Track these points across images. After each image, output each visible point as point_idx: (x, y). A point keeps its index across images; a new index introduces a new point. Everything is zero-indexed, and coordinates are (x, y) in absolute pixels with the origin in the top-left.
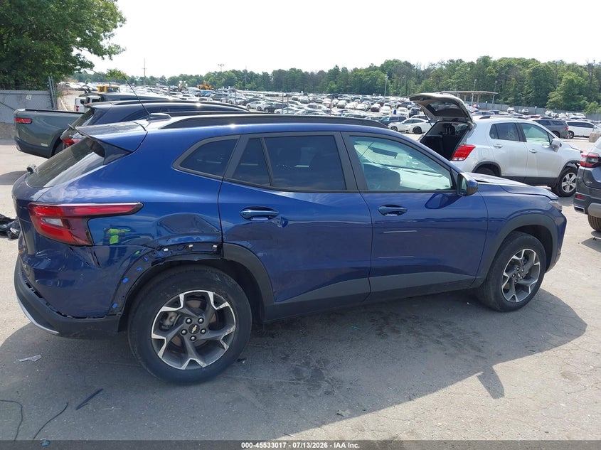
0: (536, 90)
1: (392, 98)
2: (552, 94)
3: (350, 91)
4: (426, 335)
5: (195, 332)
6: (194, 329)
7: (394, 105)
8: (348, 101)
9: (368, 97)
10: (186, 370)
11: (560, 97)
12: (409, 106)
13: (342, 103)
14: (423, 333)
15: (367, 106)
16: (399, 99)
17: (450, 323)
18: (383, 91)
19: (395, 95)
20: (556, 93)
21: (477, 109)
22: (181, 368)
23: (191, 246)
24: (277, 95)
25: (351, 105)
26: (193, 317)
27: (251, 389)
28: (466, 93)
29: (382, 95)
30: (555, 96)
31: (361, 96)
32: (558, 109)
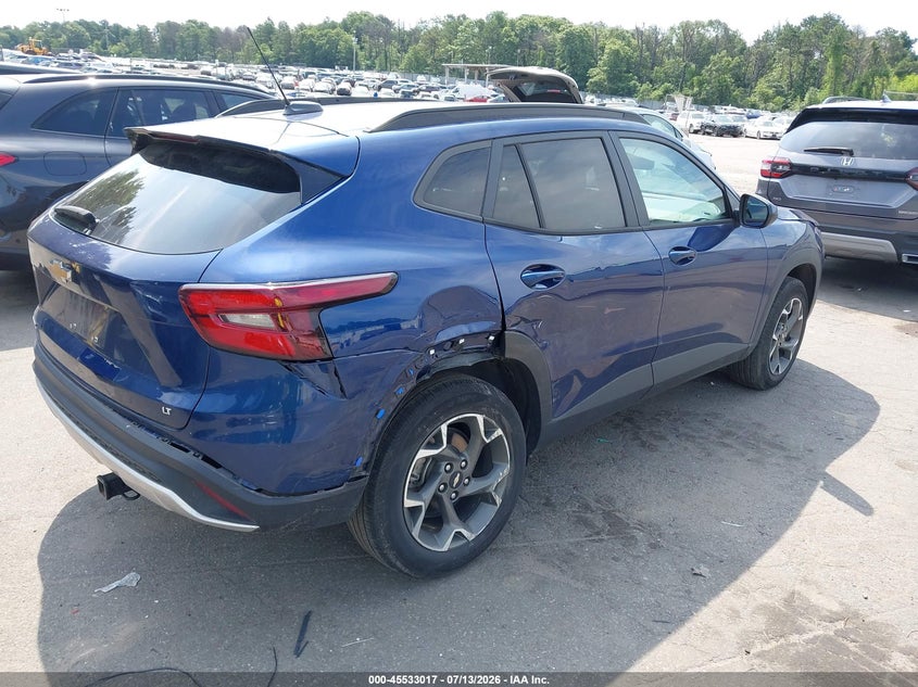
0: (572, 64)
1: (366, 74)
2: (593, 71)
3: (296, 61)
4: (702, 438)
5: (458, 484)
6: (457, 480)
7: (371, 85)
8: (299, 78)
9: (328, 71)
10: (449, 550)
11: (603, 76)
12: (395, 87)
13: (288, 80)
14: (697, 435)
15: (330, 87)
16: (377, 75)
17: (716, 416)
18: (349, 62)
19: (370, 68)
20: (598, 70)
21: (494, 93)
22: (443, 550)
23: (462, 341)
24: (172, 67)
25: (305, 83)
26: (453, 459)
27: (544, 562)
28: (476, 68)
29: (351, 69)
30: (597, 74)
31: (315, 70)
32: (602, 92)
